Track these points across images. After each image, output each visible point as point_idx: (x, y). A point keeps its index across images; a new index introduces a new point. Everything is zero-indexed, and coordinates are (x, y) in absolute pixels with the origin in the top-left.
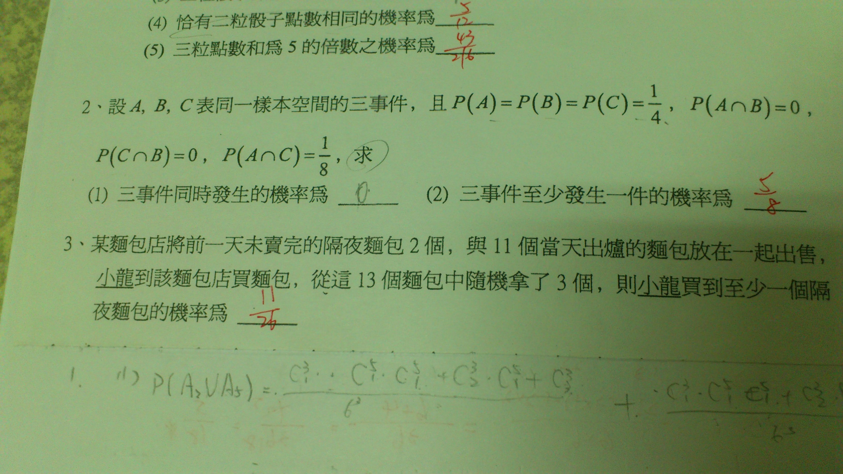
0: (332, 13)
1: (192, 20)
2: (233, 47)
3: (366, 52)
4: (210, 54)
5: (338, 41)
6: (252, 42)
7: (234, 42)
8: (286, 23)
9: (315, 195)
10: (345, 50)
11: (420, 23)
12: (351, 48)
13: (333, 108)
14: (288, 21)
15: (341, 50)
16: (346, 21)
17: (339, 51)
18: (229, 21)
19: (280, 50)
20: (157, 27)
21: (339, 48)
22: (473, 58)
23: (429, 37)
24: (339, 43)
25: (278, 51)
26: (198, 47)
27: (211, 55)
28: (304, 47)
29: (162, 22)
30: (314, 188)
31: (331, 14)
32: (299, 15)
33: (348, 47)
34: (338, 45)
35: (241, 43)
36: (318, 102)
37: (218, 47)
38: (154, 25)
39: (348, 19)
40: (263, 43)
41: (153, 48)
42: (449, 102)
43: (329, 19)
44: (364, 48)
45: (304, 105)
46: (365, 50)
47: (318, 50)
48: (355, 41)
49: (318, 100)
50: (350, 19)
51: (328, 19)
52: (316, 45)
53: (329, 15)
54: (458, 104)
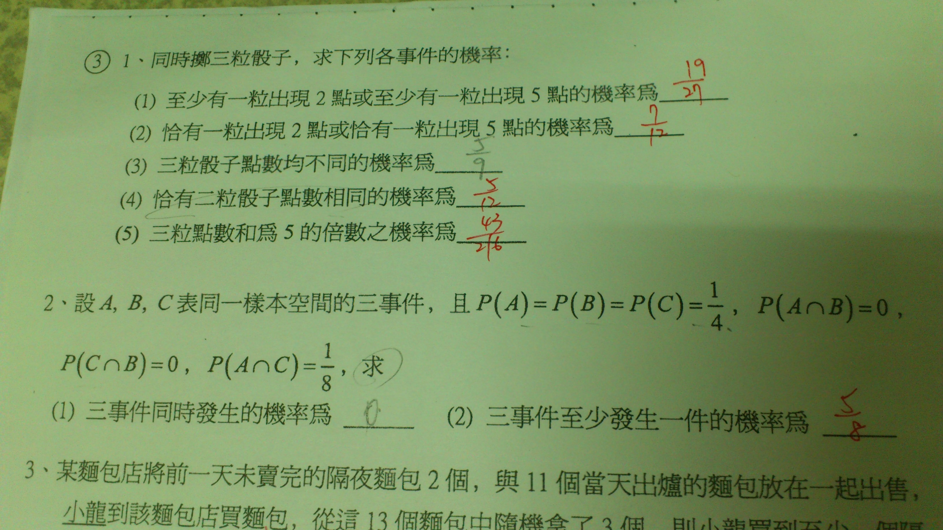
0: (336, 190)
1: (172, 197)
2: (220, 232)
3: (376, 240)
4: (192, 239)
5: (342, 226)
6: (241, 226)
7: (221, 225)
8: (282, 202)
9: (316, 415)
10: (351, 237)
11: (438, 204)
12: (357, 234)
13: (337, 308)
14: (284, 200)
15: (346, 237)
16: (352, 201)
17: (343, 238)
18: (215, 198)
19: (274, 236)
20: (131, 204)
21: (344, 234)
22: (501, 247)
23: (449, 222)
24: (344, 229)
25: (272, 237)
26: (179, 231)
27: (193, 241)
28: (302, 232)
29: (137, 199)
30: (315, 406)
31: (334, 191)
32: (296, 193)
33: (355, 233)
34: (342, 231)
35: (229, 226)
36: (319, 300)
37: (202, 231)
38: (127, 202)
39: (354, 198)
40: (255, 227)
41: (126, 231)
42: (472, 303)
43: (332, 198)
44: (372, 235)
45: (303, 304)
46: (374, 237)
47: (319, 236)
48: (362, 226)
49: (319, 297)
50: (356, 198)
51: (330, 198)
52: (316, 230)
53: (332, 192)
54: (483, 305)
